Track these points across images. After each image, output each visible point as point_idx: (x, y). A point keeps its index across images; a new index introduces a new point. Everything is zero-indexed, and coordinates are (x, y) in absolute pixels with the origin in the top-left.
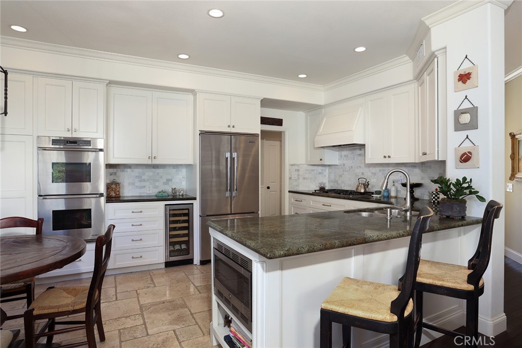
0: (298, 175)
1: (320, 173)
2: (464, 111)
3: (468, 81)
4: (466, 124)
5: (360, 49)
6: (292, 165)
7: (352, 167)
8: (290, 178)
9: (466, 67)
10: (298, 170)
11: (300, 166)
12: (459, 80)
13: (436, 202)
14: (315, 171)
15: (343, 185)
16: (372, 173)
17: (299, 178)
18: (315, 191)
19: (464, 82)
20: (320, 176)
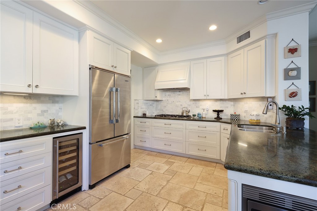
0: (138, 106)
1: (151, 105)
2: (292, 69)
3: (295, 53)
4: (294, 76)
5: (213, 28)
6: (135, 100)
7: (173, 101)
8: (134, 108)
9: (293, 45)
10: (138, 103)
11: (139, 100)
12: (289, 52)
13: (235, 119)
14: (148, 104)
15: (167, 112)
16: (188, 105)
17: (138, 108)
18: (155, 116)
19: (293, 53)
20: (151, 106)
